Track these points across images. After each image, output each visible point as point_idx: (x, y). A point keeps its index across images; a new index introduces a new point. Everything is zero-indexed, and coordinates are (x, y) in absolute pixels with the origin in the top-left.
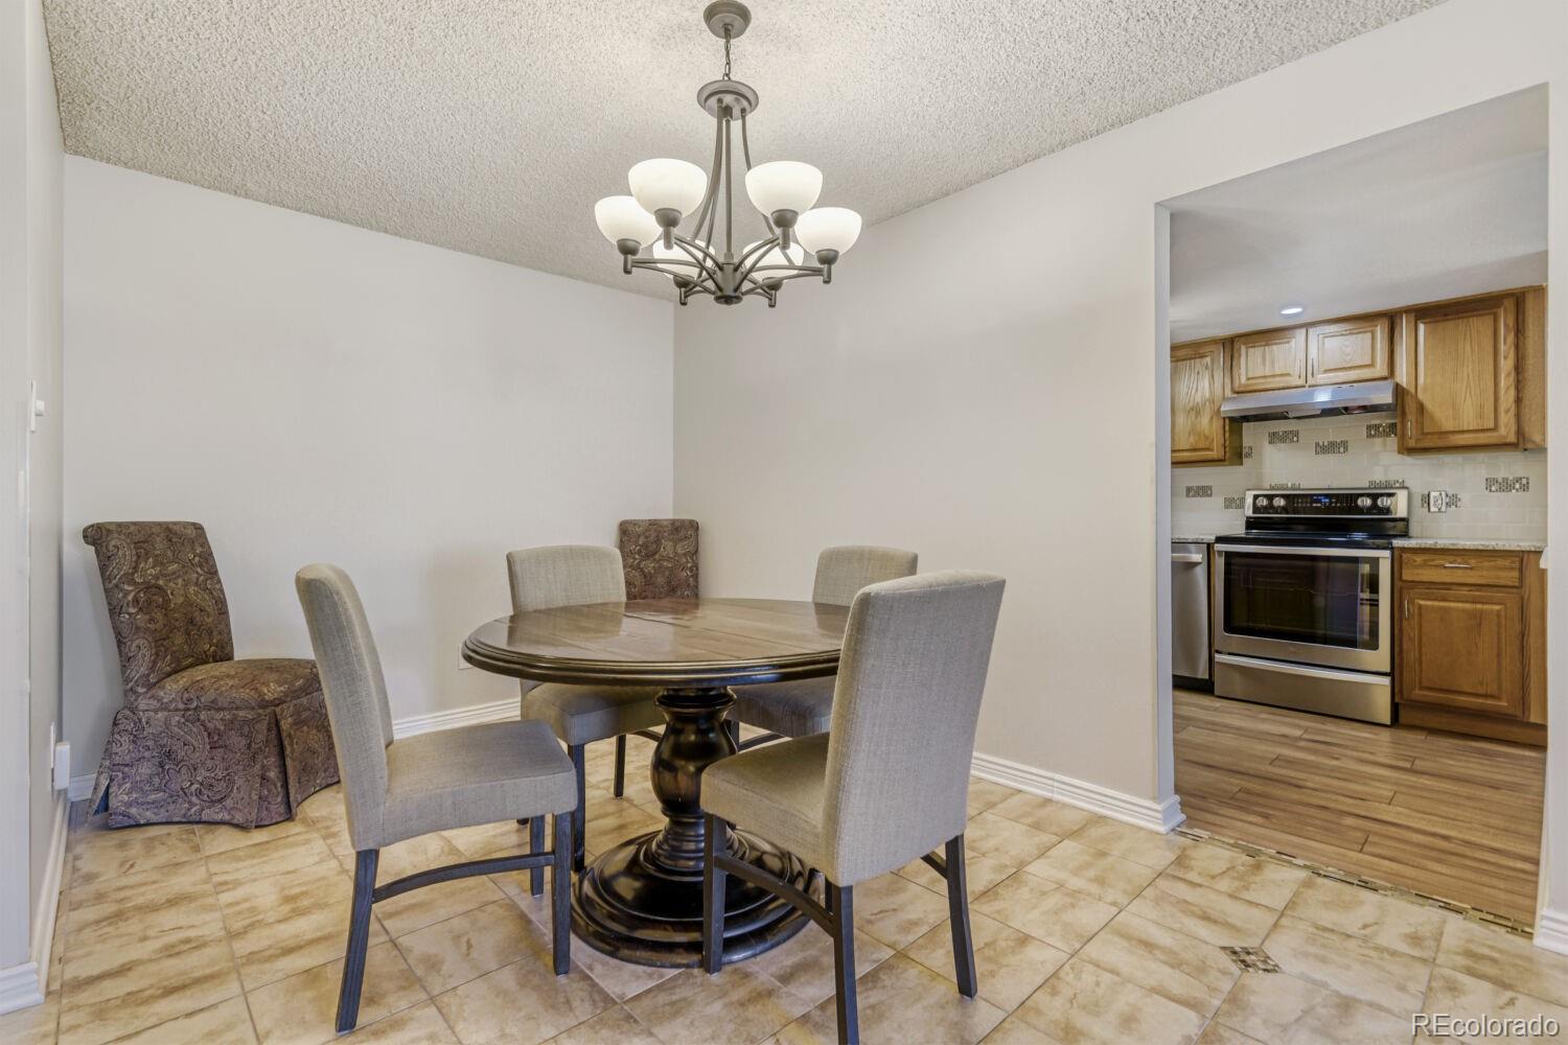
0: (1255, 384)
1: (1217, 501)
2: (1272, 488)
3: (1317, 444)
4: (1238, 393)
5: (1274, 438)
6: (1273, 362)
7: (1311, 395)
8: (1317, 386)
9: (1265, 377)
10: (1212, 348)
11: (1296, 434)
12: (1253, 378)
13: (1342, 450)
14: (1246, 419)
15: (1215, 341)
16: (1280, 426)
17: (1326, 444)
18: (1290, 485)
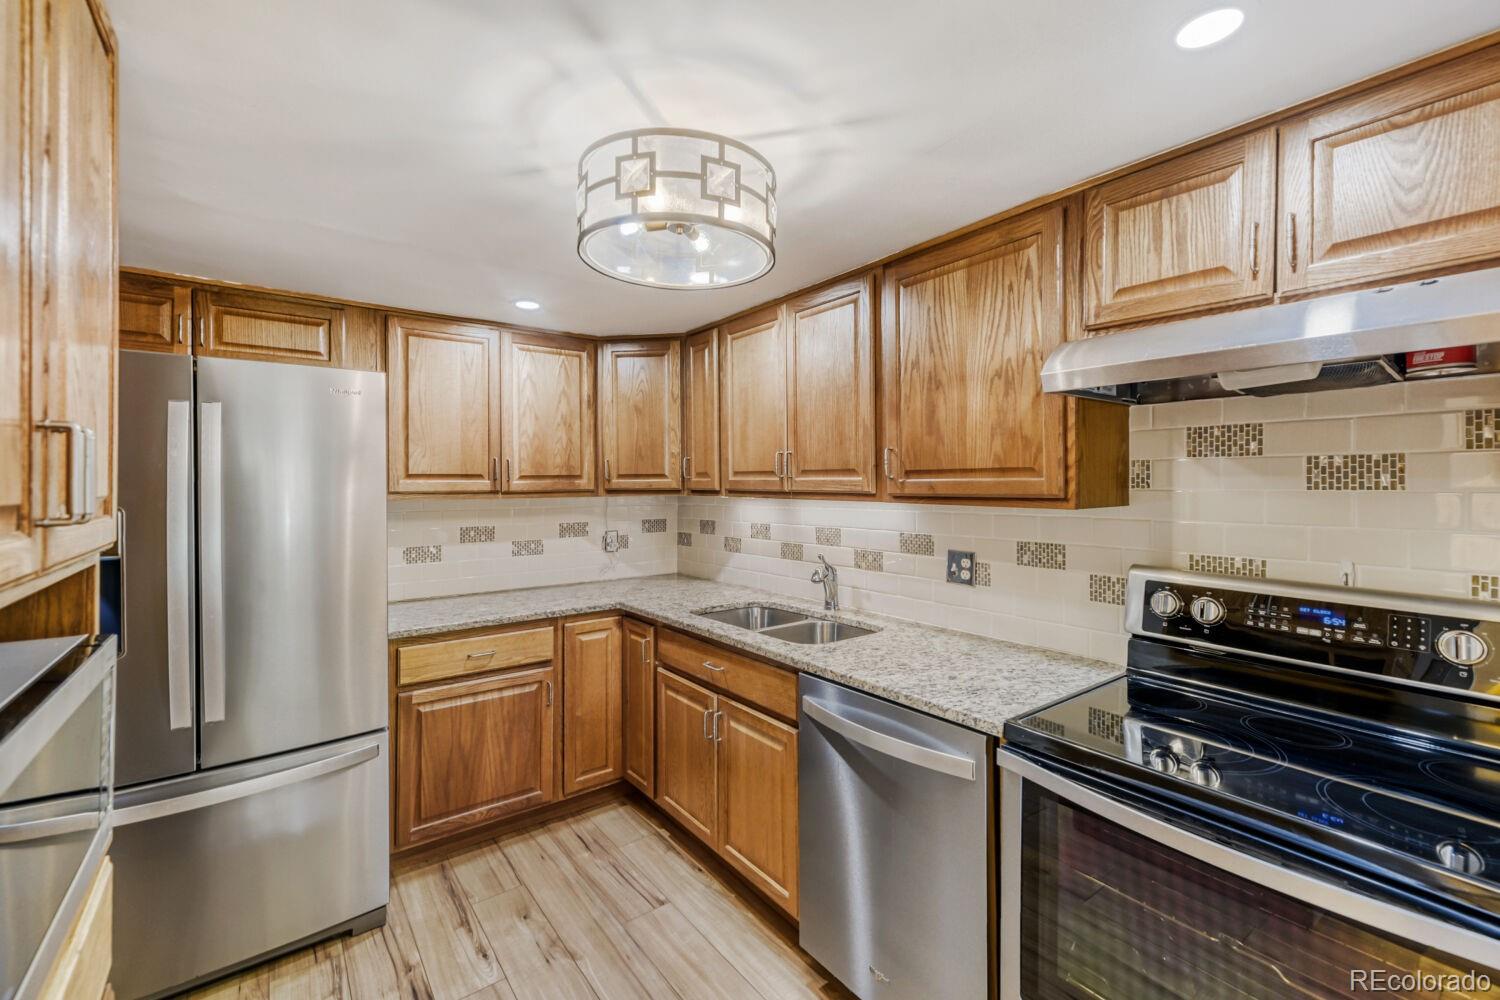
0: (1141, 302)
1: (1075, 579)
2: (1195, 567)
3: (1312, 462)
4: (1097, 329)
5: (1201, 442)
6: (1180, 240)
7: (1299, 323)
8: (1307, 295)
9: (1160, 283)
10: (1040, 222)
11: (1256, 432)
12: (1132, 289)
13: (1385, 479)
14: (1136, 393)
15: (1041, 207)
16: (1215, 415)
17: (1338, 461)
18: (1238, 564)
